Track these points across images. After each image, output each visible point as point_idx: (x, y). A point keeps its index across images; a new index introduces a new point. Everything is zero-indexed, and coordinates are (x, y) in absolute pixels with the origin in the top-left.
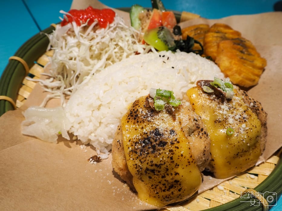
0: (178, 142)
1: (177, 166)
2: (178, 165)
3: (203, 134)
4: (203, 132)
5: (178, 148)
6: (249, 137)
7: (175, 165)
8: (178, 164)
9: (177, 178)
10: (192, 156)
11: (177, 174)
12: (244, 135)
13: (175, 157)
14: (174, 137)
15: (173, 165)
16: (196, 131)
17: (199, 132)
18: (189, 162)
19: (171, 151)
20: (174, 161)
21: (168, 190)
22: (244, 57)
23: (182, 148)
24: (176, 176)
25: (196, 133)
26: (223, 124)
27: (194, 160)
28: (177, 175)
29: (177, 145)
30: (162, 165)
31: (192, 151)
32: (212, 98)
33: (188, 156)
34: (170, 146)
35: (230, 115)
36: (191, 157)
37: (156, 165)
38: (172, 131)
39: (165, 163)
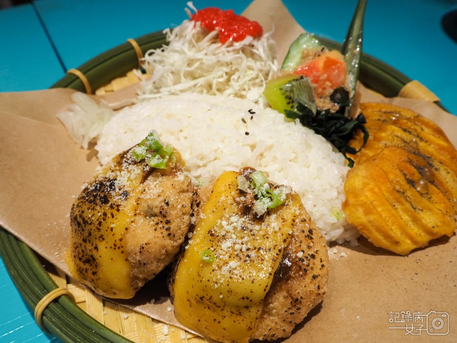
0: (118, 210)
1: (101, 239)
2: (103, 239)
3: (163, 227)
4: (166, 226)
5: (113, 217)
6: (228, 285)
7: (100, 236)
8: (104, 237)
9: (94, 253)
10: (123, 240)
11: (96, 248)
12: (223, 276)
13: (104, 226)
14: (120, 201)
15: (98, 234)
16: (158, 218)
17: (161, 222)
18: (115, 245)
19: (105, 214)
20: (100, 229)
21: (83, 262)
22: (408, 193)
23: (116, 221)
24: (94, 250)
25: (156, 219)
26: (213, 241)
27: (122, 247)
28: (96, 250)
29: (115, 212)
30: (88, 223)
31: (128, 236)
32: (238, 199)
33: (118, 237)
34: (107, 208)
35: (234, 236)
36: (121, 240)
37: (84, 219)
38: (126, 194)
39: (91, 224)
